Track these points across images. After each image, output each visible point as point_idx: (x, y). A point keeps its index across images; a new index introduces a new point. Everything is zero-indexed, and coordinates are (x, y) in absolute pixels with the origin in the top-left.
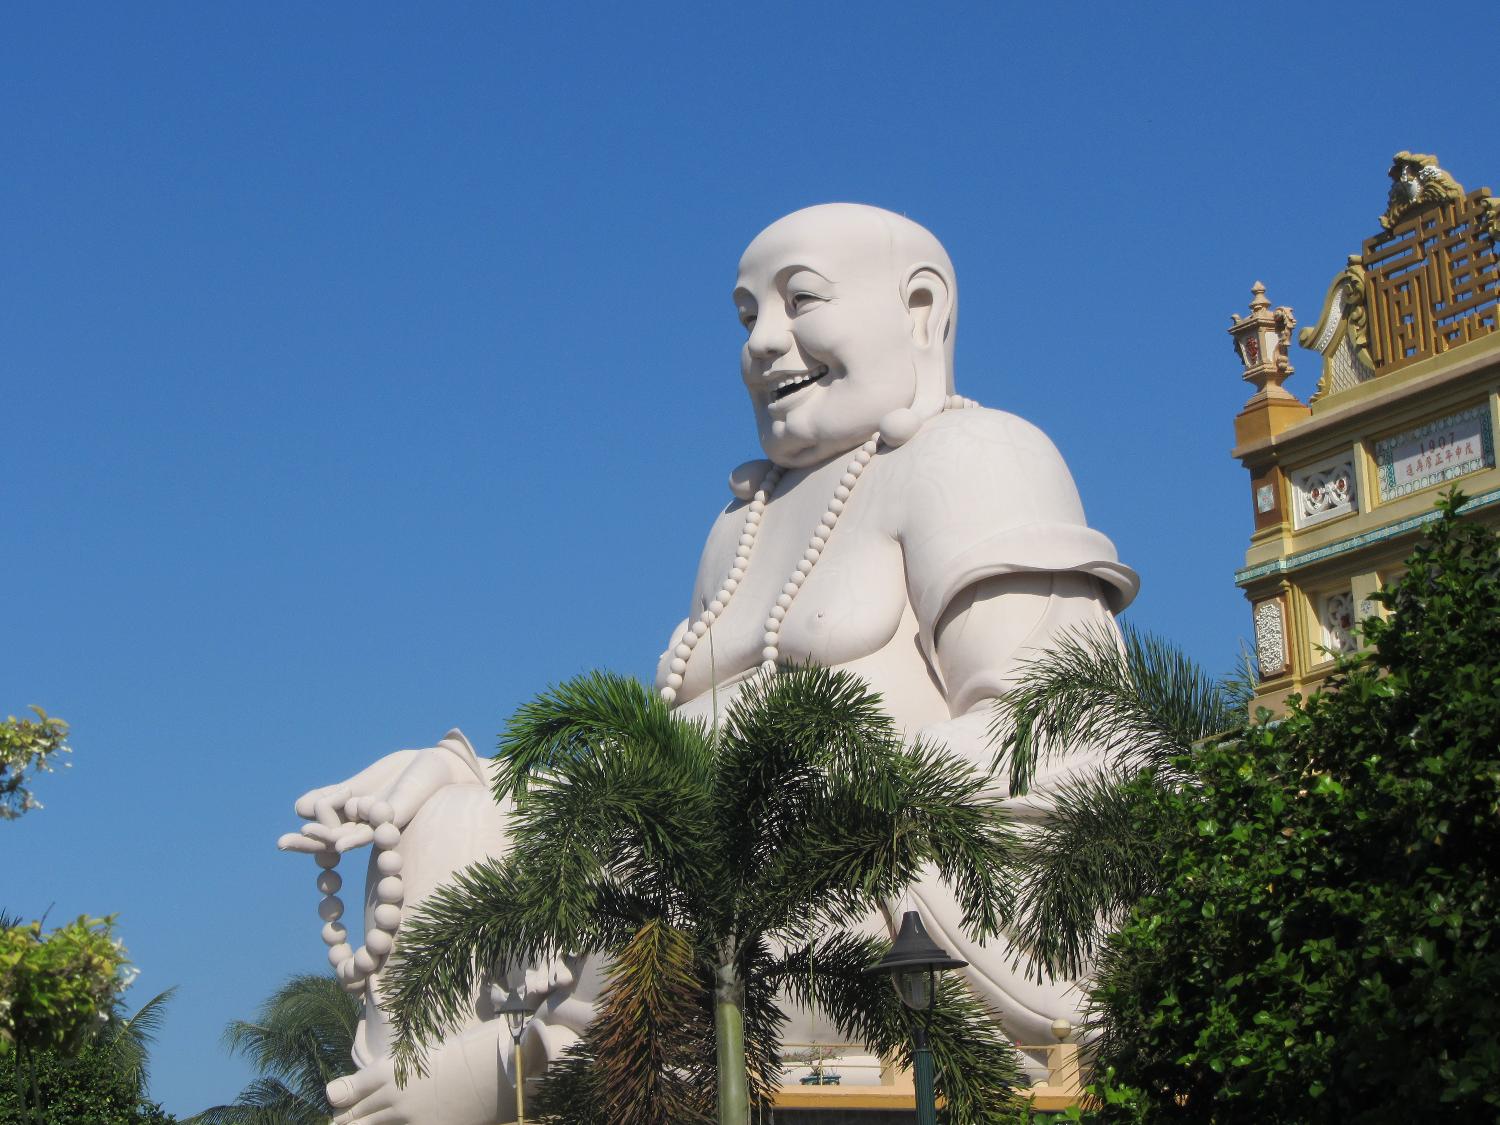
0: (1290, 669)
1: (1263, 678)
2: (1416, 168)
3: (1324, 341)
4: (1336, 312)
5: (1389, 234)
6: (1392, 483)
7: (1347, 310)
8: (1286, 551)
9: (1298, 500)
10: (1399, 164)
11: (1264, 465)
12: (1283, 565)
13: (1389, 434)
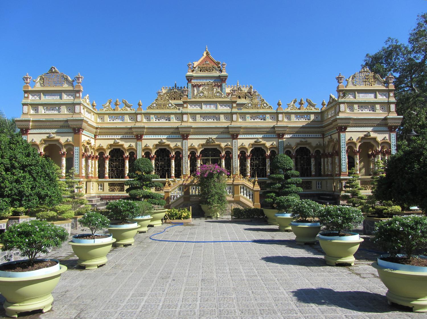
0: (28, 113)
1: (23, 113)
2: (54, 68)
3: (37, 82)
4: (39, 79)
5: (48, 74)
6: (45, 98)
7: (40, 79)
8: (29, 101)
9: (30, 97)
10: (52, 67)
11: (26, 92)
12: (29, 103)
13: (45, 93)
